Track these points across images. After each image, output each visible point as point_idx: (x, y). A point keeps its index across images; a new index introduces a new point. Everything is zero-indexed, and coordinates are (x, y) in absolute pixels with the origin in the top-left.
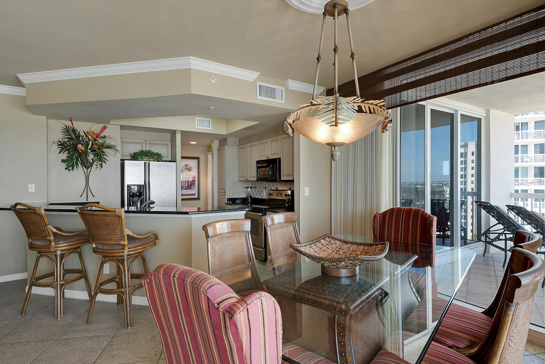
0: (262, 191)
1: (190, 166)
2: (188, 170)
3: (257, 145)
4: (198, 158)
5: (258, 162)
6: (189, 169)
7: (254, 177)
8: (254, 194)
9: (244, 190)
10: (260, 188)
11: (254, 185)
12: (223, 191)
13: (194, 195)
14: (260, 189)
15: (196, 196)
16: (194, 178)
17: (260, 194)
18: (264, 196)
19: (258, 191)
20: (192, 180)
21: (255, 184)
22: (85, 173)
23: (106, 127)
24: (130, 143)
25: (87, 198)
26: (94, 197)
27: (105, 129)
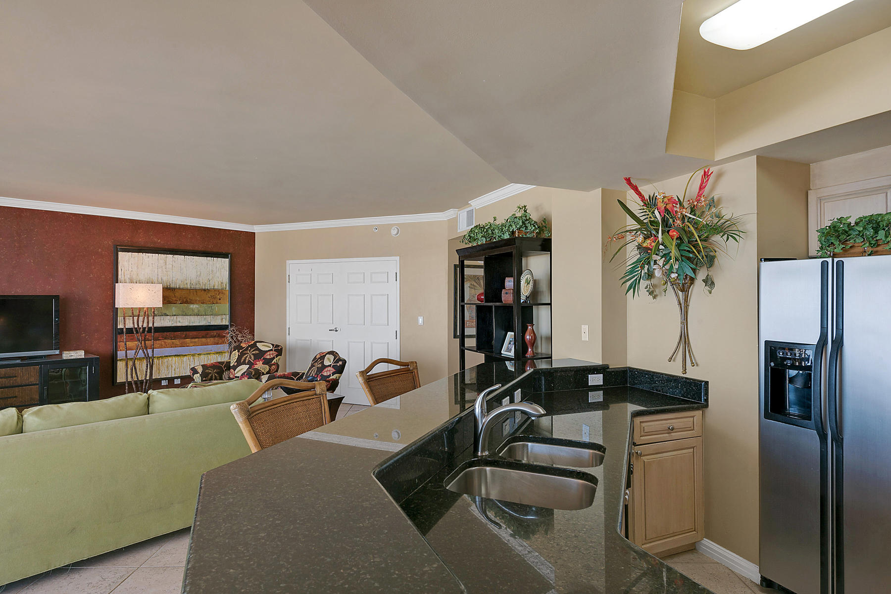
22: (680, 304)
23: (710, 175)
24: (847, 197)
25: (683, 367)
26: (693, 366)
27: (708, 180)
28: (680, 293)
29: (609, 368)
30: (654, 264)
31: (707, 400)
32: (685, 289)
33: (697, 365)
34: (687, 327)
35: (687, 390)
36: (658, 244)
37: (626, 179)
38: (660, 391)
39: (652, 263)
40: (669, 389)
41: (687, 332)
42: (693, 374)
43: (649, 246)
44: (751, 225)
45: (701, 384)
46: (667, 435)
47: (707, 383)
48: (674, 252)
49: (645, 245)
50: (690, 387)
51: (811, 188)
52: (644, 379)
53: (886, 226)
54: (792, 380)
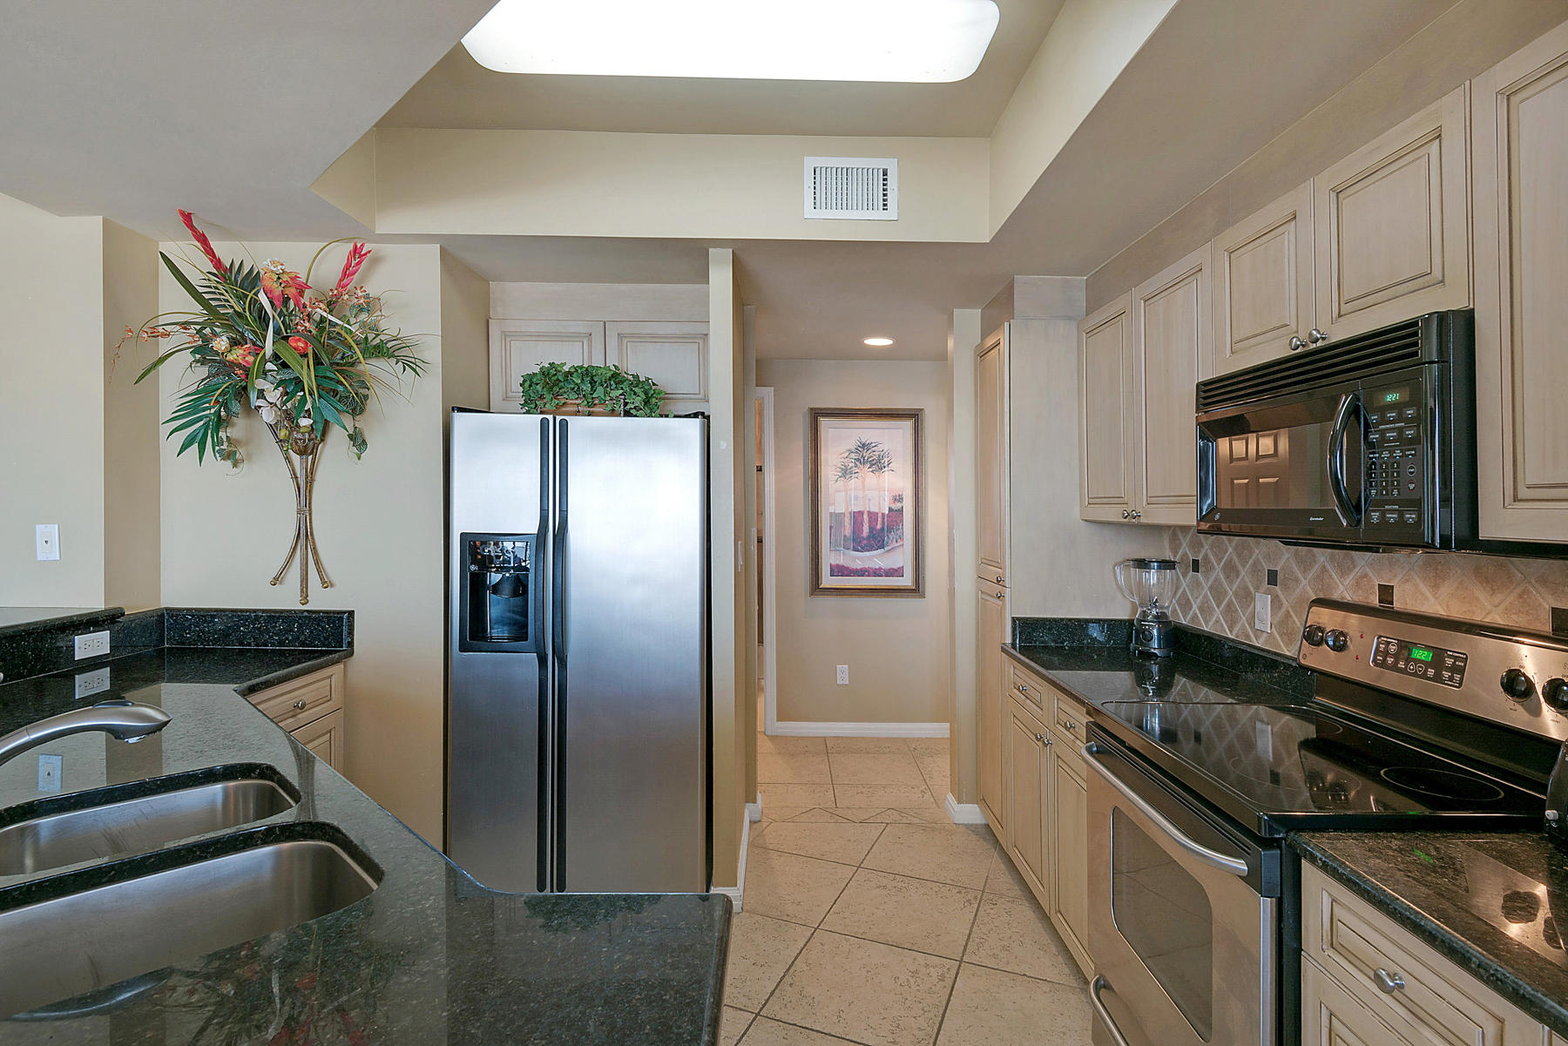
0: (1246, 597)
1: (880, 447)
2: (874, 468)
3: (1206, 270)
4: (915, 416)
5: (1210, 392)
6: (878, 465)
7: (1178, 500)
8: (1185, 605)
9: (1121, 579)
10: (1230, 570)
11: (1186, 551)
12: (993, 572)
13: (897, 572)
14: (1227, 577)
15: (907, 581)
16: (899, 499)
17: (1229, 611)
18: (1258, 633)
19: (1218, 593)
20: (890, 510)
21: (1196, 546)
22: (296, 477)
23: (366, 254)
24: (538, 339)
25: (302, 591)
26: (326, 587)
27: (359, 264)
28: (296, 458)
29: (123, 614)
30: (258, 398)
31: (351, 644)
32: (308, 449)
33: (332, 586)
34: (310, 519)
35: (311, 632)
36: (264, 361)
37: (182, 213)
38: (249, 644)
39: (253, 396)
40: (271, 637)
41: (311, 528)
42: (322, 601)
43: (241, 361)
44: (432, 352)
45: (343, 618)
46: (291, 720)
47: (351, 613)
48: (309, 379)
49: (230, 357)
50: (319, 625)
51: (491, 316)
52: (208, 627)
53: (605, 382)
54: (496, 589)
